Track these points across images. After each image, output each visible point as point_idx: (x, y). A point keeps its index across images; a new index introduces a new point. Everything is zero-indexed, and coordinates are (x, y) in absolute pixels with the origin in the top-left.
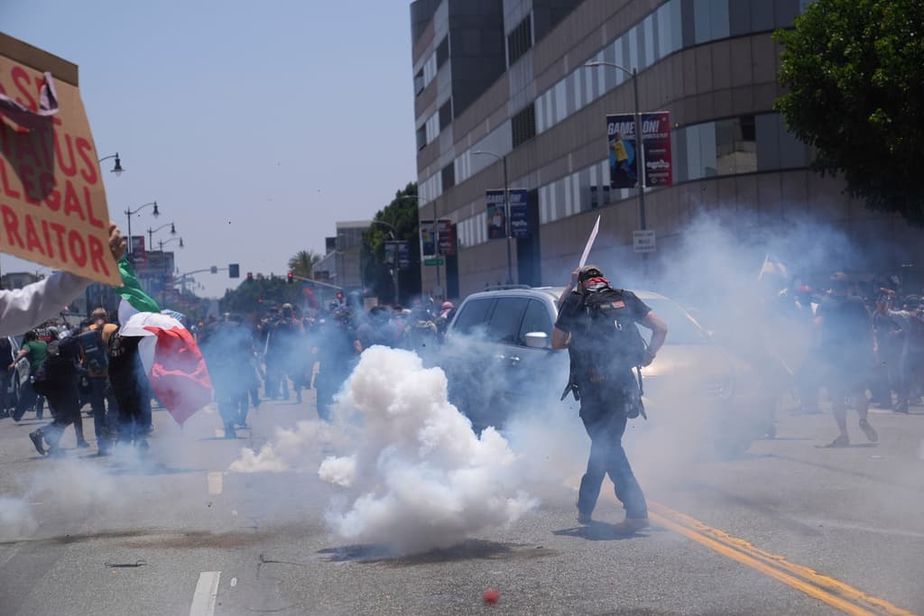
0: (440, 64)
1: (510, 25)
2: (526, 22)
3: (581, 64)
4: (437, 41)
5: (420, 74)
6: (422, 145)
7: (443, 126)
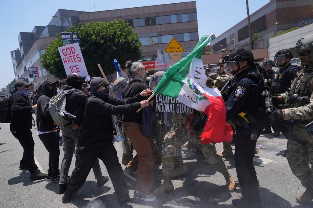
0: (15, 61)
1: (22, 55)
2: (23, 55)
3: (34, 56)
4: (14, 57)
5: (13, 62)
6: (15, 72)
7: (17, 69)
